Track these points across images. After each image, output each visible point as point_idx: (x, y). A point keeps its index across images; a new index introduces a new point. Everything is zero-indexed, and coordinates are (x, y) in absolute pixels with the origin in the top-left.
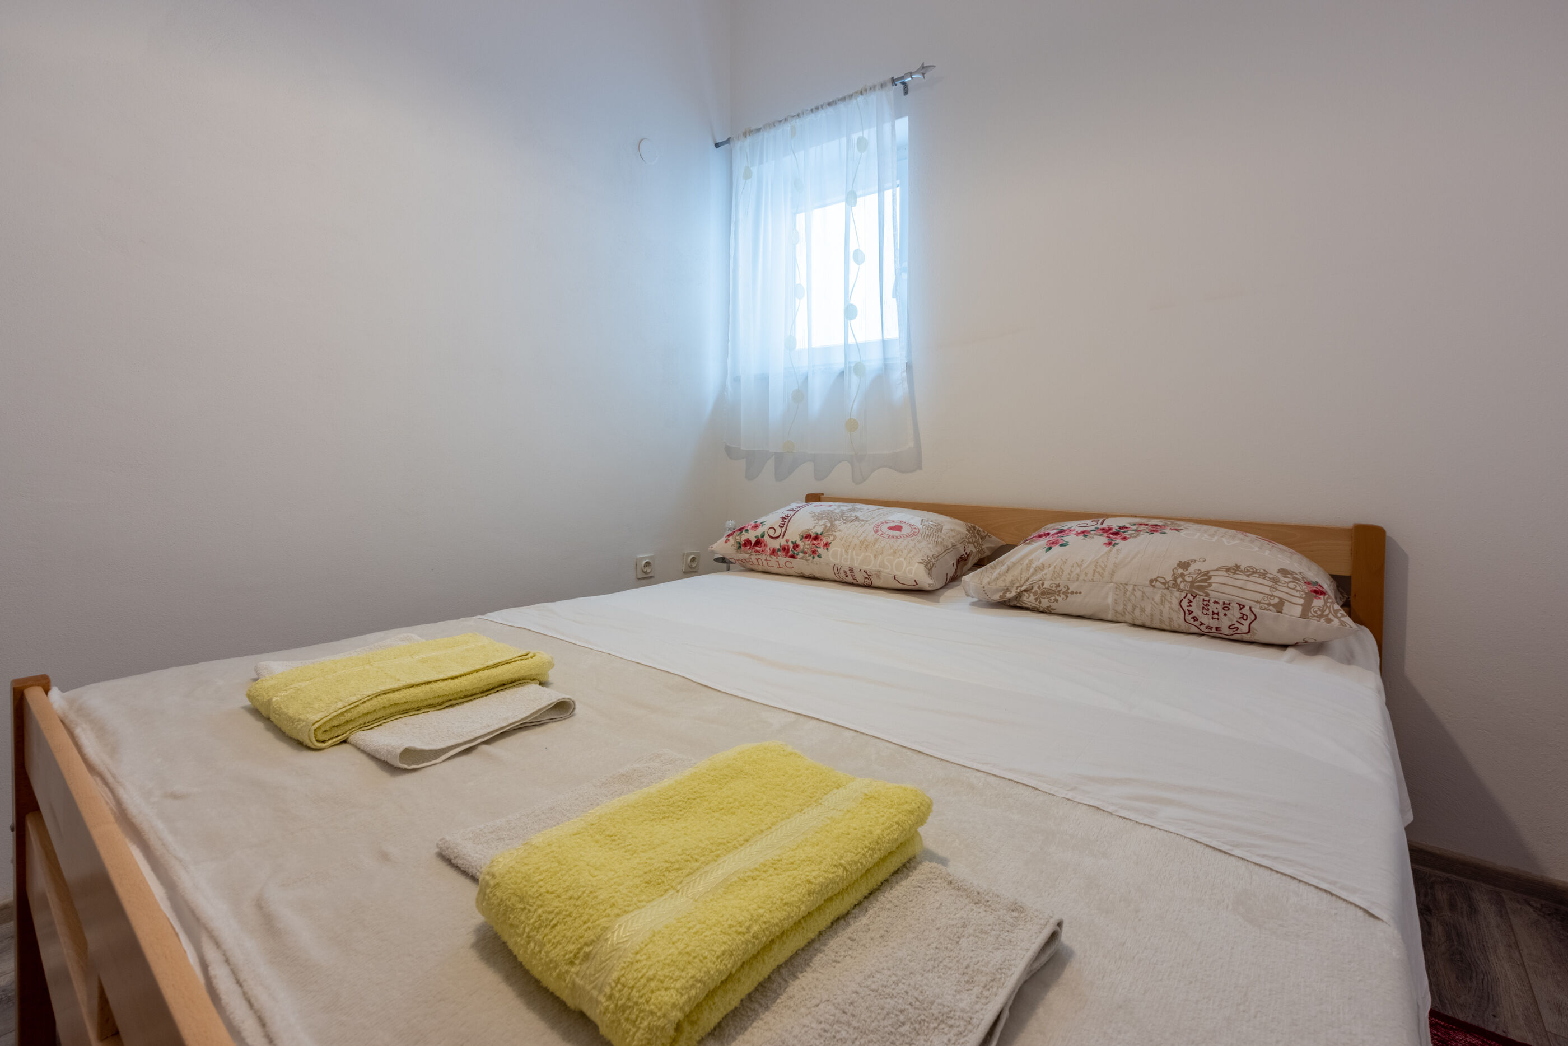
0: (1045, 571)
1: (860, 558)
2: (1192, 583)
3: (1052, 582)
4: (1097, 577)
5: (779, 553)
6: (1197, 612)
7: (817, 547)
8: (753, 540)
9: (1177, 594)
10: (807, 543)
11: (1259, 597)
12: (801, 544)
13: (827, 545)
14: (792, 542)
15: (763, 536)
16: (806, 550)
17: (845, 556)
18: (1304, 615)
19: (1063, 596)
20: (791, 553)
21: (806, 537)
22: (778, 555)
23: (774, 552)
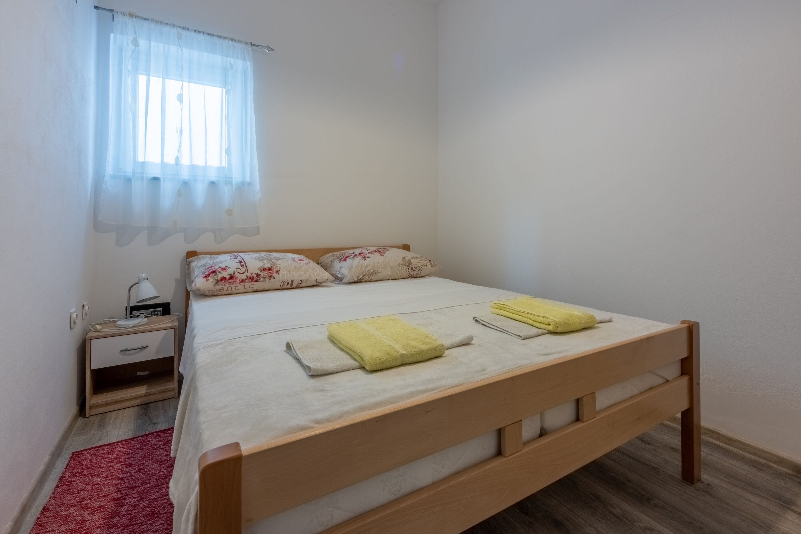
0: (369, 267)
1: (297, 275)
2: (408, 263)
3: (373, 270)
4: (385, 266)
5: (246, 281)
6: (410, 271)
7: (272, 274)
8: (228, 277)
9: (405, 267)
10: (265, 272)
11: (422, 264)
12: (262, 274)
13: (278, 272)
14: (255, 274)
15: (234, 273)
16: (265, 276)
17: (289, 275)
18: (432, 266)
19: (377, 274)
20: (255, 279)
21: (264, 270)
22: (246, 282)
23: (242, 281)
